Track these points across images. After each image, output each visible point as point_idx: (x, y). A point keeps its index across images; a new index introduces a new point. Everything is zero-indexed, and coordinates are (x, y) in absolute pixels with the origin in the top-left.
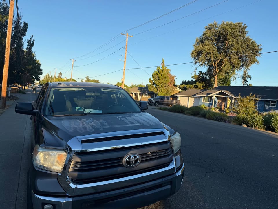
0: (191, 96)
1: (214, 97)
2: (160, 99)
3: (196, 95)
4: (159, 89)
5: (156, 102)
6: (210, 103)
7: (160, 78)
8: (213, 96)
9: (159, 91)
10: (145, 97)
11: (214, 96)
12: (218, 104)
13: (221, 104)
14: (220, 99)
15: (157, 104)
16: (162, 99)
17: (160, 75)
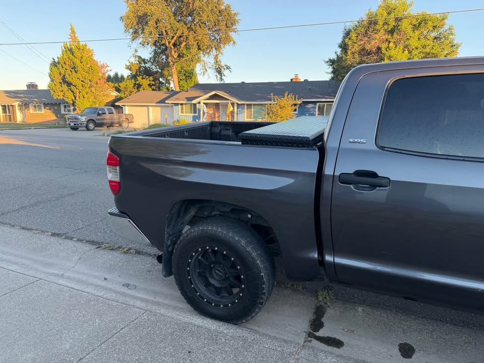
0: (154, 104)
1: (202, 104)
2: (96, 115)
3: (166, 102)
4: (78, 94)
5: (89, 121)
6: (195, 115)
7: (79, 69)
8: (199, 103)
9: (77, 98)
10: (37, 112)
11: (202, 102)
12: (207, 116)
13: (212, 116)
14: (210, 107)
15: (91, 126)
16: (99, 114)
17: (77, 62)
